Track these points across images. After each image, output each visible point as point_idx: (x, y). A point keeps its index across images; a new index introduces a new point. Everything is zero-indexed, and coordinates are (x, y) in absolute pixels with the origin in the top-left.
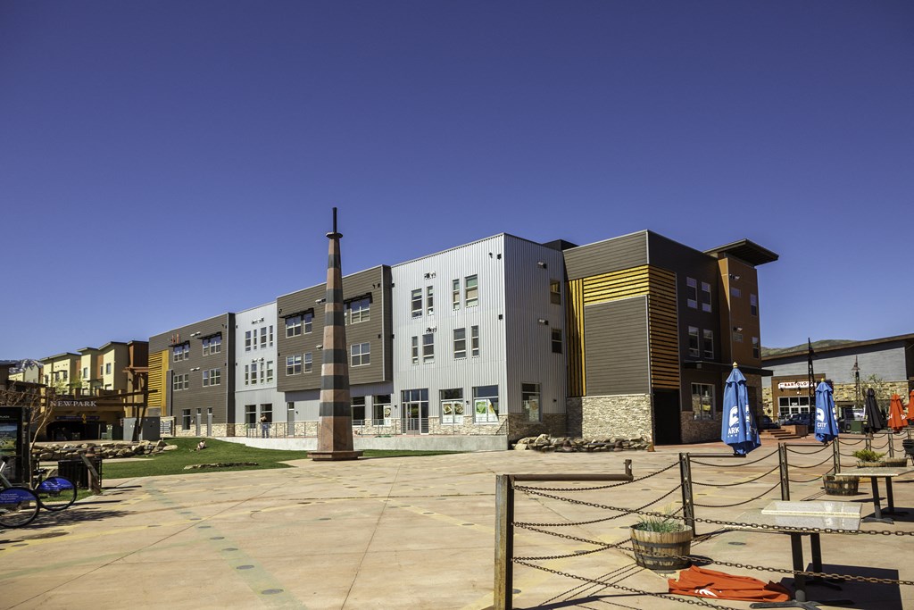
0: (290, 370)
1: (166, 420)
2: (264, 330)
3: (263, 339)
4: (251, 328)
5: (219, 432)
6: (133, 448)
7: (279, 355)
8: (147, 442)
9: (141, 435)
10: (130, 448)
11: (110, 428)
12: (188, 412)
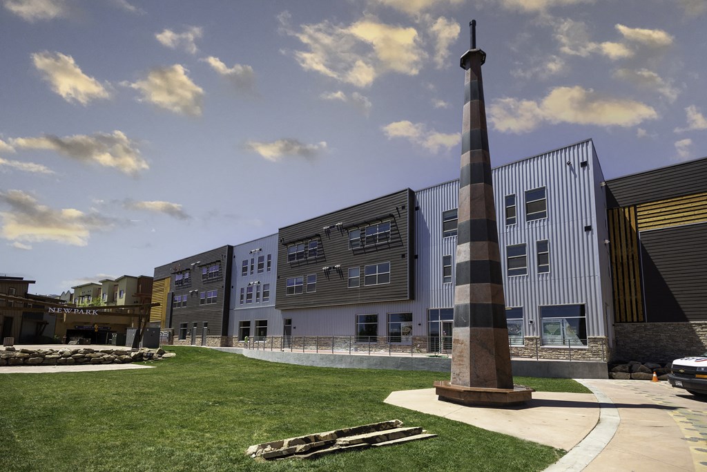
0: (291, 290)
1: (164, 333)
2: (261, 259)
3: (261, 266)
4: (249, 258)
5: (214, 344)
6: (133, 354)
7: (278, 277)
8: (147, 349)
9: (141, 343)
10: (130, 355)
11: (115, 336)
12: (185, 325)
